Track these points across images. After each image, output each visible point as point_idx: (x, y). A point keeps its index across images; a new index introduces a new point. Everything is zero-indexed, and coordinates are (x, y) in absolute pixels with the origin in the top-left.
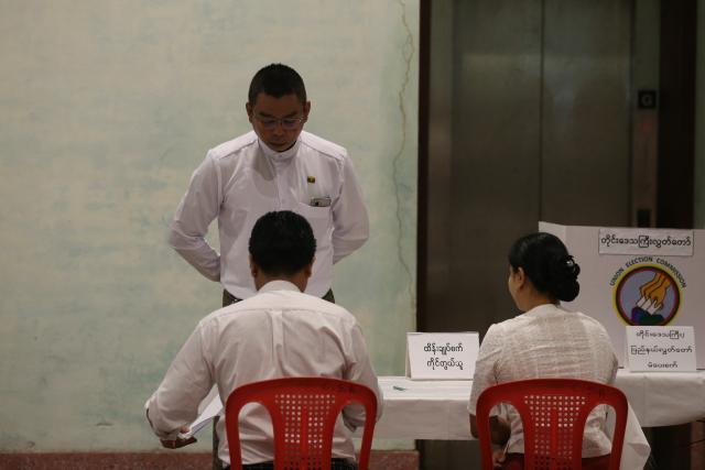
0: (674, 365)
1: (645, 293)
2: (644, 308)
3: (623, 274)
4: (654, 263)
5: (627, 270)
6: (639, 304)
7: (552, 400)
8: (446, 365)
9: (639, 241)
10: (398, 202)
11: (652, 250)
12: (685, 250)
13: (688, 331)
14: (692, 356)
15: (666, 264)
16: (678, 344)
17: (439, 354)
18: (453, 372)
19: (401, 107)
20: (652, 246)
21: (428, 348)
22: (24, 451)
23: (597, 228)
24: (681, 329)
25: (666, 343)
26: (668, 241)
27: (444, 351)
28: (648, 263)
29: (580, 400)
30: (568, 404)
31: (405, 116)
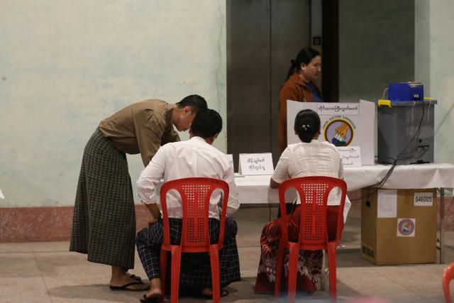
0: (352, 164)
1: (338, 132)
2: (338, 139)
3: (328, 123)
4: (342, 118)
5: (330, 122)
6: (335, 137)
7: (313, 186)
8: (257, 168)
9: (335, 109)
10: (218, 90)
11: (341, 113)
12: (355, 112)
13: (357, 148)
14: (360, 159)
15: (348, 119)
16: (354, 154)
17: (254, 163)
18: (261, 171)
19: (219, 48)
20: (341, 111)
21: (250, 160)
22: (54, 206)
23: (316, 103)
24: (354, 148)
25: (348, 154)
26: (348, 108)
27: (256, 162)
28: (339, 119)
29: (326, 186)
30: (320, 188)
31: (220, 52)
